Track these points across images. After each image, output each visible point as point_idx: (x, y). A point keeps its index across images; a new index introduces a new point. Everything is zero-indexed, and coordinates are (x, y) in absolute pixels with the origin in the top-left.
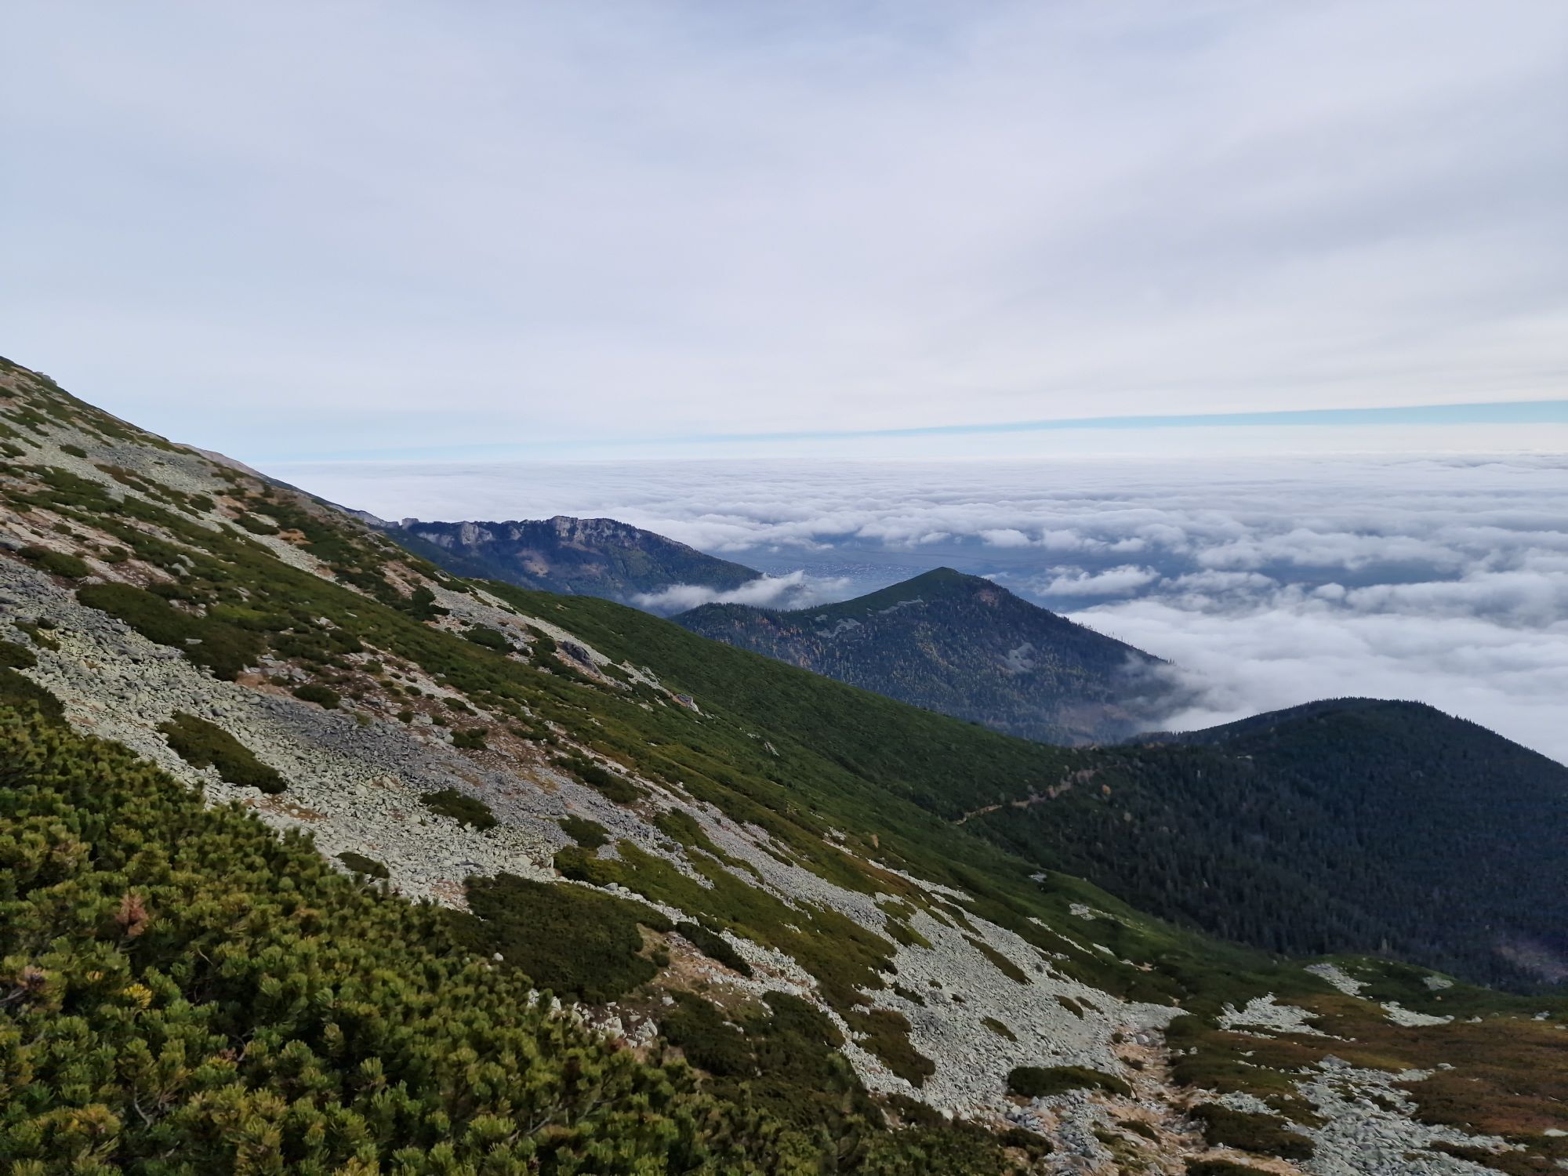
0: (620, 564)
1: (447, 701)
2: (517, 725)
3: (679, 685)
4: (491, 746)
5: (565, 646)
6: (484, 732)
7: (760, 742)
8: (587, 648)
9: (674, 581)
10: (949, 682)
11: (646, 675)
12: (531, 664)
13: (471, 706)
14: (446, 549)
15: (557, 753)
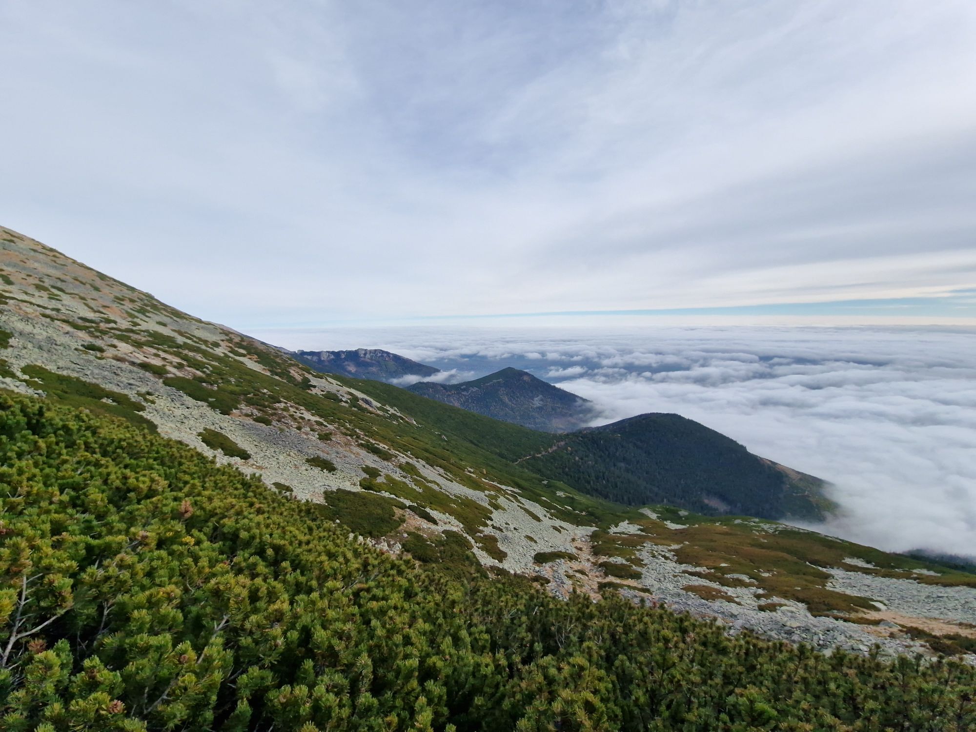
0: (384, 367)
1: (316, 422)
2: (344, 431)
3: (408, 414)
4: (334, 439)
5: (362, 399)
6: (331, 434)
7: (440, 435)
8: (371, 400)
9: (406, 373)
10: (512, 411)
11: (395, 410)
12: (350, 407)
13: (325, 423)
14: (315, 362)
15: (360, 441)
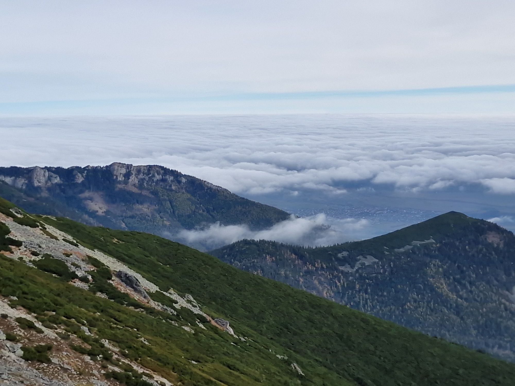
0: (168, 204)
1: (19, 320)
2: (78, 342)
3: (217, 311)
4: (55, 360)
5: (119, 275)
6: (49, 348)
7: (288, 363)
8: (138, 276)
9: (214, 220)
11: (189, 302)
12: (91, 289)
13: (38, 325)
14: (20, 190)
15: (111, 368)
